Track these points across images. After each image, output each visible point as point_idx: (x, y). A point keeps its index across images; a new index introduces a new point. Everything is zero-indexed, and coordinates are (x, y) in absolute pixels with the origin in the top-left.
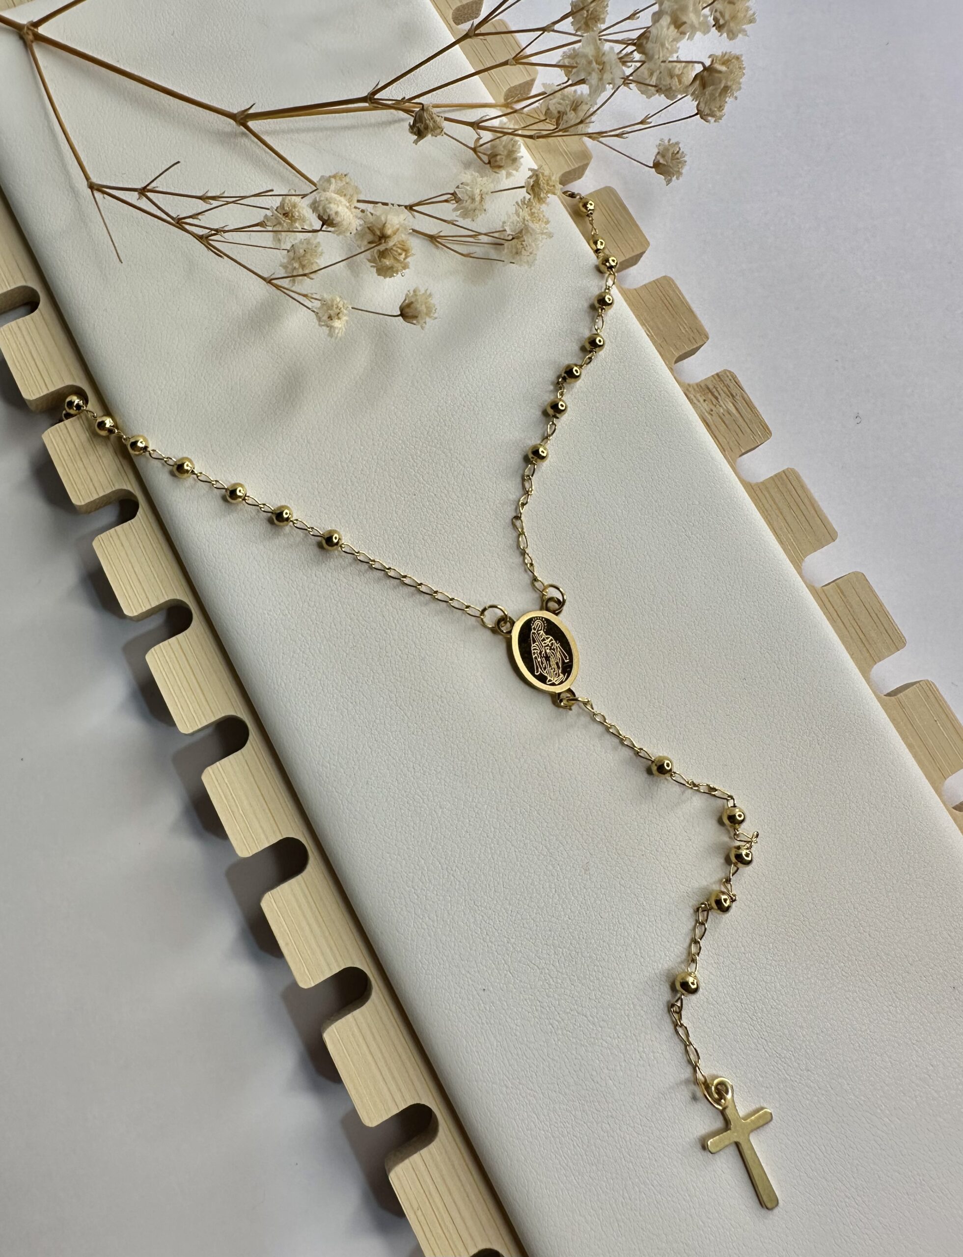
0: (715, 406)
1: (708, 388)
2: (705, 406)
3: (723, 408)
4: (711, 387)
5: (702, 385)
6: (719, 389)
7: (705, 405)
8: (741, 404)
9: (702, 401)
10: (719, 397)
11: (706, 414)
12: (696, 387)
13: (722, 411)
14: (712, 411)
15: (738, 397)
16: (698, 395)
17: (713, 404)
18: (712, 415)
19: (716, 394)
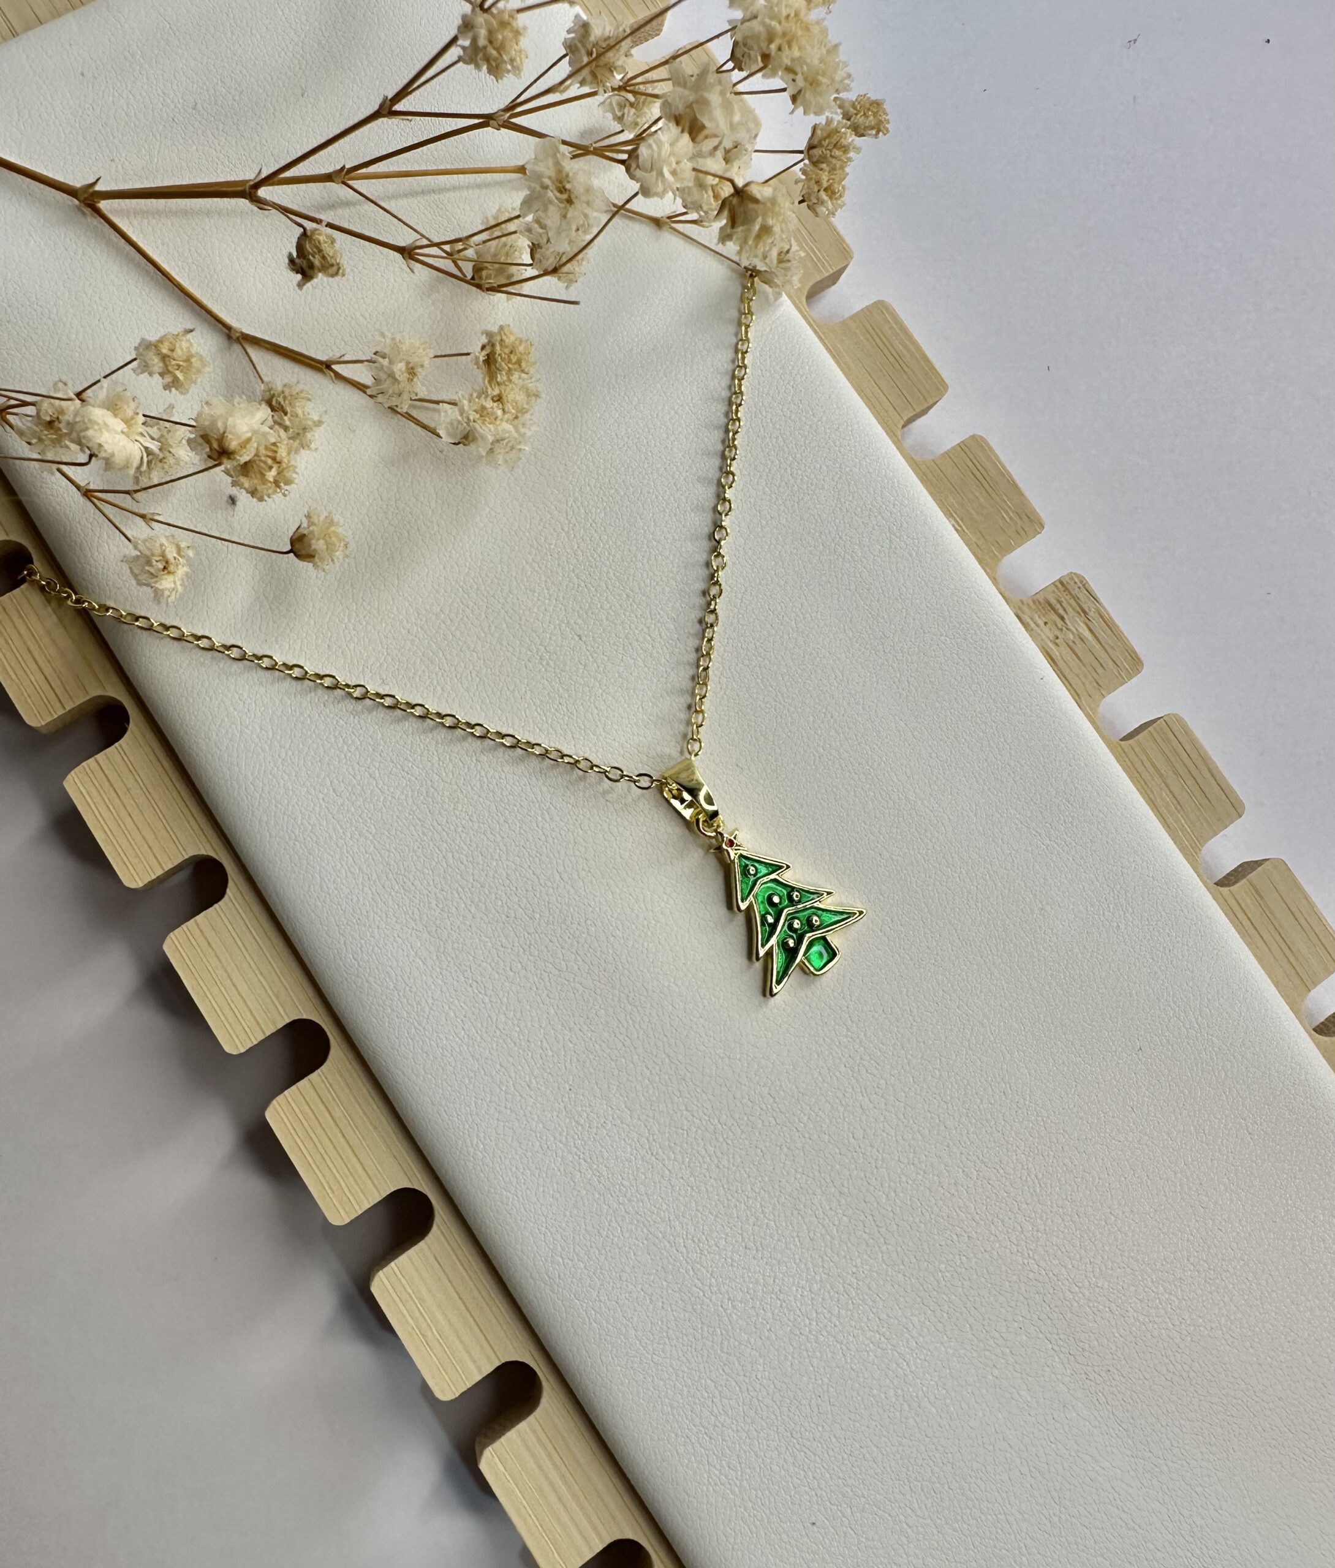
0: (1062, 630)
1: (1050, 605)
2: (1047, 633)
3: (1073, 633)
4: (1053, 601)
5: (1041, 600)
6: (1065, 604)
7: (1046, 629)
8: (1096, 624)
9: (1041, 623)
10: (1065, 616)
11: (1050, 644)
12: (1031, 604)
13: (1071, 637)
14: (1057, 638)
15: (1091, 614)
16: (1036, 617)
17: (1056, 626)
18: (1057, 645)
19: (1061, 612)
